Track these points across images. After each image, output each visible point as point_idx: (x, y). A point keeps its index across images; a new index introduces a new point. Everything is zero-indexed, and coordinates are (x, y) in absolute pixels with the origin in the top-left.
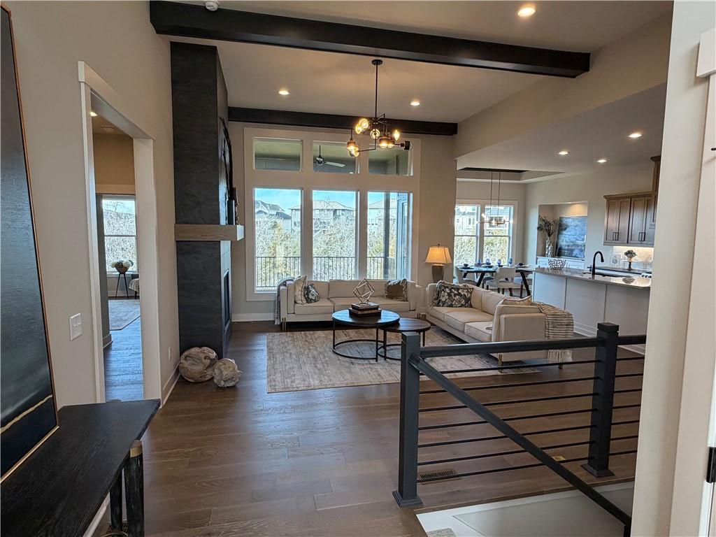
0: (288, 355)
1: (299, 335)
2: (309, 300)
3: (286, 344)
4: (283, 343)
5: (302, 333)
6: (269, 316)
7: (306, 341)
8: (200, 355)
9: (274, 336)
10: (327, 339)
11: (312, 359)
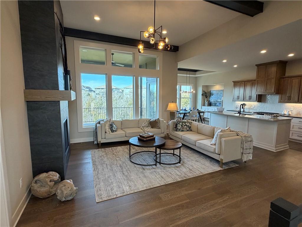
0: (105, 166)
1: (109, 150)
2: (112, 131)
3: (103, 157)
4: (101, 157)
5: (110, 148)
6: (91, 139)
7: (114, 154)
8: (47, 179)
9: (95, 152)
10: (124, 152)
11: (120, 168)
